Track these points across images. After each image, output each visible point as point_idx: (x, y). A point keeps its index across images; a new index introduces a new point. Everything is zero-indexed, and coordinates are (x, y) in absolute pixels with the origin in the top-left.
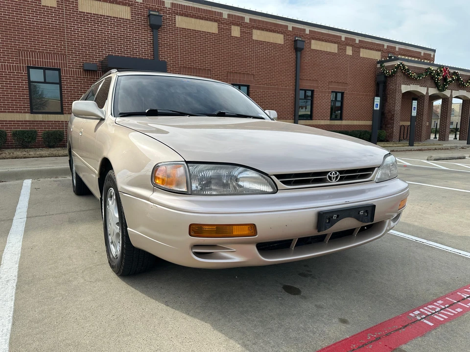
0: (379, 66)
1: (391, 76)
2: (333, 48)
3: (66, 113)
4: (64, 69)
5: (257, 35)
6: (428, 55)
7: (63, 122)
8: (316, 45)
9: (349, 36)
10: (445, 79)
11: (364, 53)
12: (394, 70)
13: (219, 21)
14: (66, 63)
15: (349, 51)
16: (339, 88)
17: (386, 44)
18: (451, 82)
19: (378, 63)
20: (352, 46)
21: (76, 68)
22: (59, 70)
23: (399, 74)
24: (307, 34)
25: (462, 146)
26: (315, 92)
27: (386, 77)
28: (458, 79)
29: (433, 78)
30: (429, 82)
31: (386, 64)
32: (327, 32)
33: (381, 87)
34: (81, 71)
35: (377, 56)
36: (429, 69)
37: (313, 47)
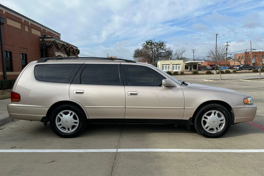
0: (41, 40)
1: (50, 46)
2: (18, 25)
6: (58, 36)
8: (10, 22)
9: (26, 20)
10: (69, 50)
11: (34, 32)
12: (51, 44)
15: (27, 30)
16: (24, 52)
17: (42, 28)
18: (71, 51)
19: (40, 38)
20: (28, 26)
23: (54, 46)
24: (4, 14)
26: (13, 53)
27: (46, 47)
28: (73, 51)
29: (65, 49)
30: (64, 51)
31: (45, 40)
32: (15, 15)
33: (44, 52)
35: (38, 34)
36: (64, 44)
37: (8, 23)
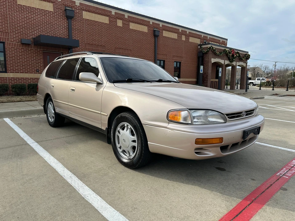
0: (199, 47)
1: (206, 53)
2: (174, 36)
3: (9, 72)
4: (8, 43)
5: (132, 26)
6: (224, 42)
7: (7, 78)
8: (166, 34)
9: (184, 29)
10: (233, 56)
11: (192, 40)
12: (208, 50)
13: (110, 16)
14: (9, 38)
15: (184, 38)
16: (178, 60)
17: (203, 35)
18: (236, 57)
19: (199, 45)
20: (185, 35)
21: (16, 42)
22: (4, 43)
23: (210, 52)
24: (161, 27)
25: (243, 92)
26: (165, 61)
27: (203, 54)
28: (239, 56)
29: (227, 55)
30: (225, 57)
31: (203, 46)
32: (172, 27)
33: (201, 59)
34: (19, 44)
35: (198, 41)
36: (225, 49)
37: (164, 35)
